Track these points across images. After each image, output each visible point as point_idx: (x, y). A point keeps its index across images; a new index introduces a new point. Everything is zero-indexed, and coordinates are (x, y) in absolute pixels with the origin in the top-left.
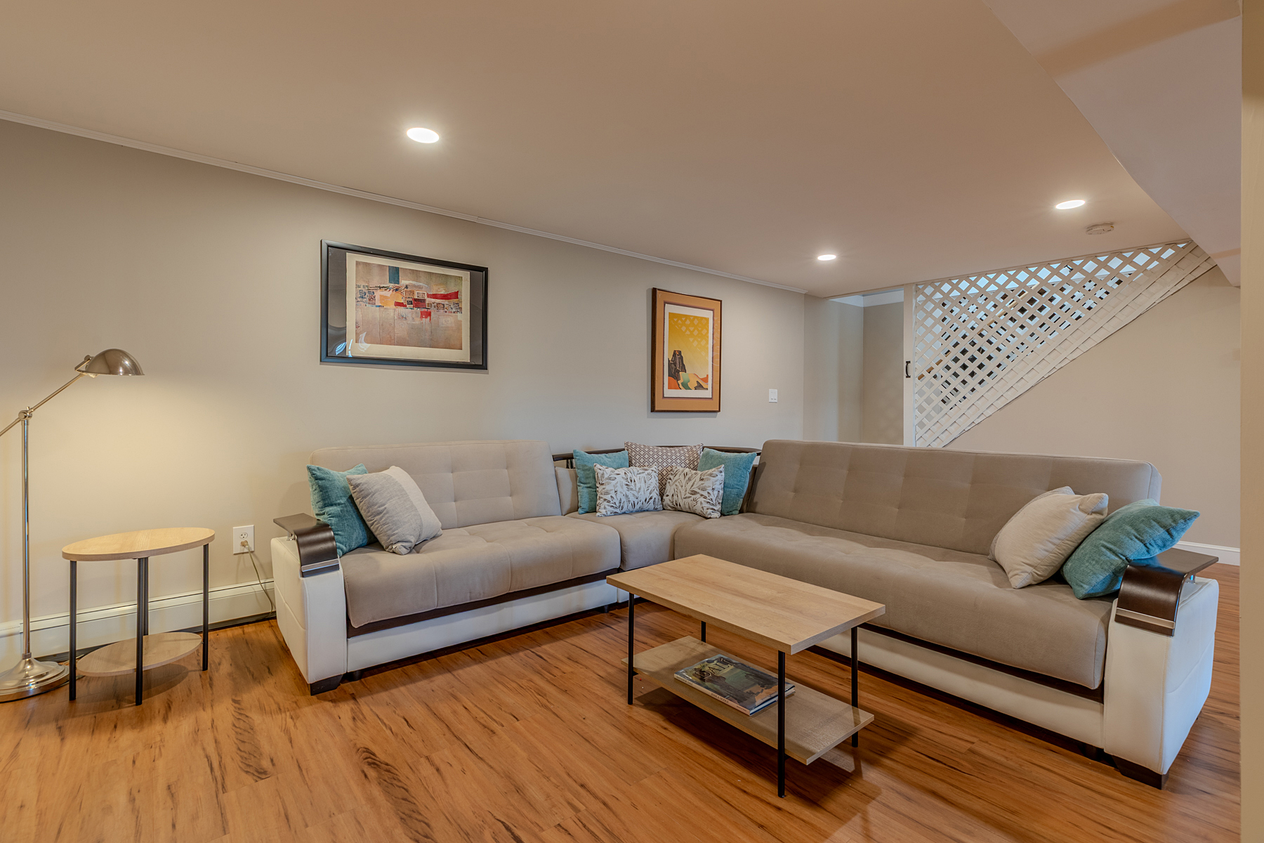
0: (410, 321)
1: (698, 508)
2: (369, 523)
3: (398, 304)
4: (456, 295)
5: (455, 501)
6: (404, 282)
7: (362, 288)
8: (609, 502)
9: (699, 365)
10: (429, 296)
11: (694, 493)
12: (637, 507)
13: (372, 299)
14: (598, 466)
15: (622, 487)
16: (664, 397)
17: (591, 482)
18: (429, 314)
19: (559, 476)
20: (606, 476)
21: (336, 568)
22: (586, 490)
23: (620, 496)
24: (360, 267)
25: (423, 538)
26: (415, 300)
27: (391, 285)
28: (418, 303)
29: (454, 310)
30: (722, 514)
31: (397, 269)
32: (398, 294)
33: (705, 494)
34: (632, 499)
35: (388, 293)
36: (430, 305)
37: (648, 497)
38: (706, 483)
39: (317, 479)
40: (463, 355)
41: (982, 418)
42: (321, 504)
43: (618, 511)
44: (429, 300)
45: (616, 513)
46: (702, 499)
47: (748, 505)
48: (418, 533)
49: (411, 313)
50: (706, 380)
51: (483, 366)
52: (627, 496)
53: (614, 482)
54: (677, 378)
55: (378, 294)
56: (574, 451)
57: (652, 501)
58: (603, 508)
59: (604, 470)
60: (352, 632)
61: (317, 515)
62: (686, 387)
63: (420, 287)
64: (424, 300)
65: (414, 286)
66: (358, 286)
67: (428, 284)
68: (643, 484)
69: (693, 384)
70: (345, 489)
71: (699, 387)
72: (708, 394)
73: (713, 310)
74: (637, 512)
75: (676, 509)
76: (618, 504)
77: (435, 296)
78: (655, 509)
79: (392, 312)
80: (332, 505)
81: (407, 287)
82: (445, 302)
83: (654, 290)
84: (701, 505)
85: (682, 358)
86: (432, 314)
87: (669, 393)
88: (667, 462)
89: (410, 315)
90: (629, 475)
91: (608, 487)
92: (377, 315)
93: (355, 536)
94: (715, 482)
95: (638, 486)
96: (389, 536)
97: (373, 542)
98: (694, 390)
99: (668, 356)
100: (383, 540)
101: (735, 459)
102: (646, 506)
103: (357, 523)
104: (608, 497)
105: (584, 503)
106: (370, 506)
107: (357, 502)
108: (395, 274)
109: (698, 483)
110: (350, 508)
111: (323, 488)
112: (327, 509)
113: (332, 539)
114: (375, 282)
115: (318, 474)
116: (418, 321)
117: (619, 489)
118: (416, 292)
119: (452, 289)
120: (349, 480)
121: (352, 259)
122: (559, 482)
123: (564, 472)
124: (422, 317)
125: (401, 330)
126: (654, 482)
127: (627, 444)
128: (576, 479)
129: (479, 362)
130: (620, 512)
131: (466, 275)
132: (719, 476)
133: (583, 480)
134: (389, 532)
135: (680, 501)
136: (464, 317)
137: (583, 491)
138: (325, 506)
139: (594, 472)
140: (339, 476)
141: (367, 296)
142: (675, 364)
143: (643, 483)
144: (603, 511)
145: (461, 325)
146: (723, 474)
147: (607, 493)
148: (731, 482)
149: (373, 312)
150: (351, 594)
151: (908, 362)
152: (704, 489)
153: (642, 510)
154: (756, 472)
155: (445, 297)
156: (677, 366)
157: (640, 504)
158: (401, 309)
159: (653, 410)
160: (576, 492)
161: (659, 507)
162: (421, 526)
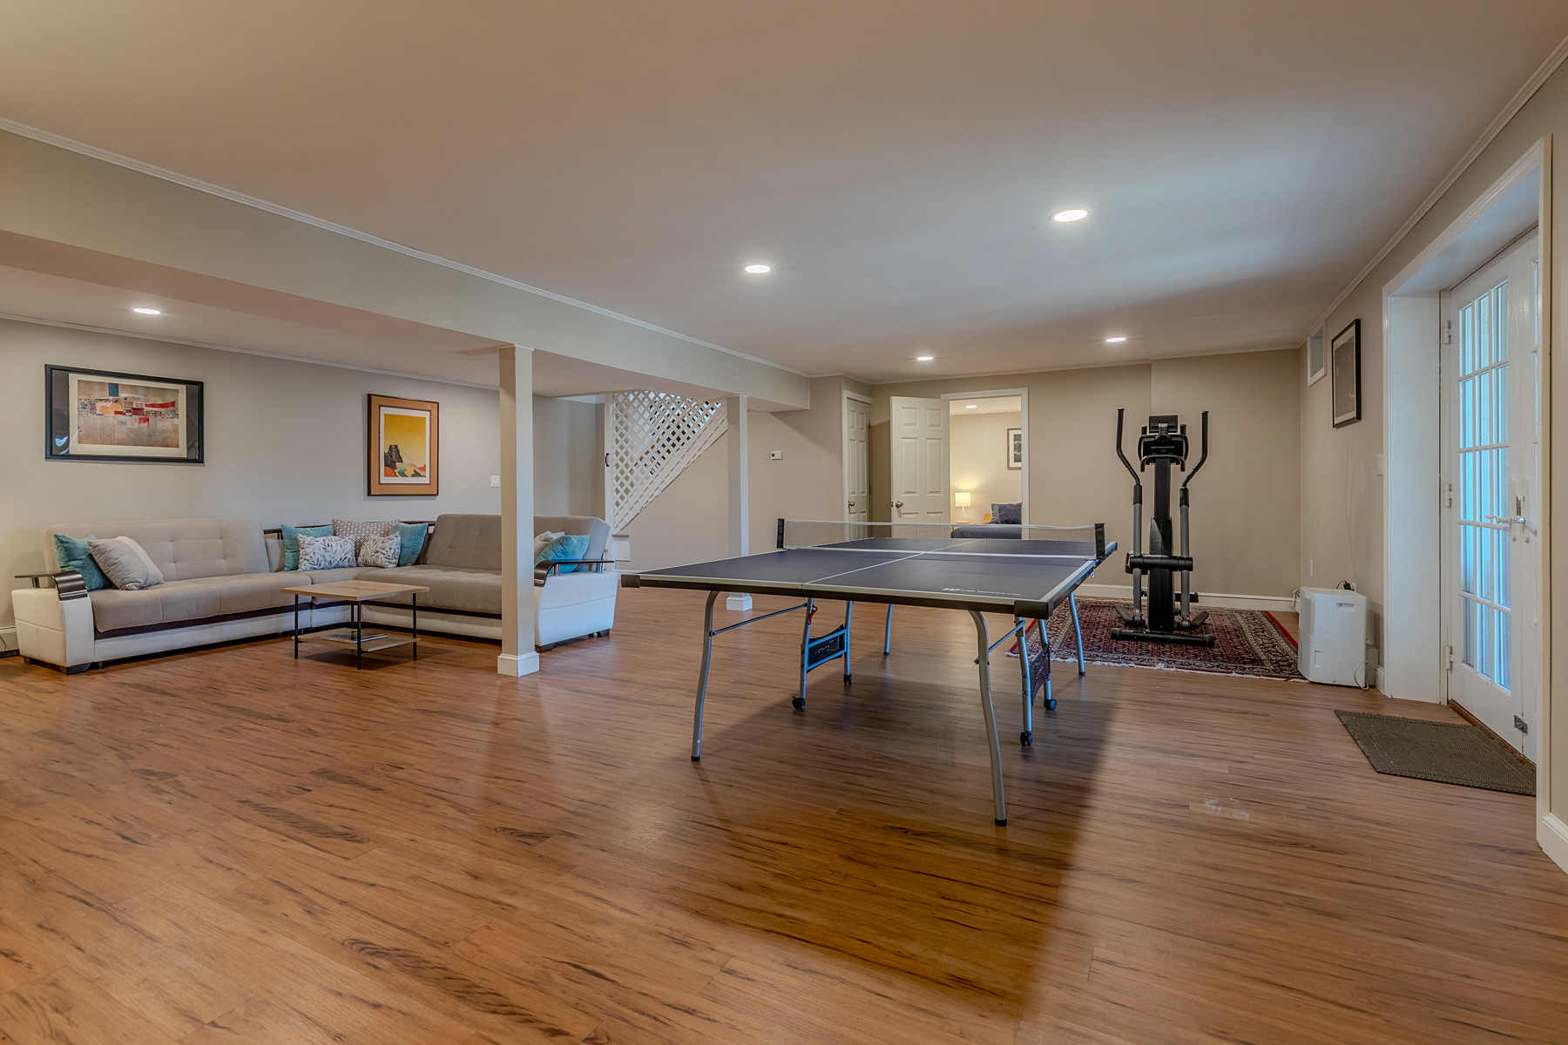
0: (129, 425)
1: (379, 562)
2: (105, 572)
3: (117, 413)
4: (173, 404)
5: (174, 562)
6: (122, 395)
7: (83, 401)
8: (308, 560)
9: (415, 454)
10: (146, 405)
11: (377, 552)
12: (333, 564)
13: (93, 409)
14: (300, 535)
15: (320, 550)
16: (380, 484)
17: (295, 548)
18: (148, 420)
19: (269, 544)
20: (306, 542)
21: (86, 596)
22: (291, 554)
23: (317, 556)
24: (81, 384)
25: (149, 582)
26: (134, 409)
27: (111, 398)
28: (136, 411)
29: (171, 416)
30: (398, 565)
31: (117, 385)
32: (117, 405)
33: (384, 552)
34: (328, 559)
35: (108, 404)
36: (148, 412)
37: (343, 556)
38: (385, 545)
39: (62, 542)
40: (181, 452)
41: (653, 498)
42: (66, 559)
43: (316, 567)
44: (146, 409)
45: (314, 569)
46: (382, 556)
47: (420, 560)
48: (145, 577)
49: (131, 422)
50: (423, 469)
51: (199, 460)
52: (324, 556)
53: (313, 547)
54: (394, 468)
55: (99, 405)
56: (282, 526)
57: (346, 560)
58: (303, 565)
59: (304, 539)
60: (98, 635)
61: (62, 567)
62: (403, 474)
63: (138, 399)
64: (142, 409)
65: (134, 398)
66: (79, 399)
67: (145, 396)
68: (339, 548)
69: (410, 472)
70: (84, 549)
71: (416, 474)
72: (426, 480)
73: (430, 411)
74: (334, 568)
75: (366, 565)
76: (316, 562)
77: (152, 406)
78: (350, 566)
79: (112, 419)
80: (75, 560)
81: (126, 399)
82: (163, 410)
83: (370, 396)
84: (382, 559)
85: (398, 451)
86: (150, 420)
87: (384, 480)
88: (365, 533)
89: (129, 421)
90: (327, 542)
91: (307, 550)
92: (99, 422)
93: (94, 580)
94: (394, 543)
95: (334, 549)
96: (123, 579)
97: (108, 584)
98: (411, 478)
99: (384, 449)
100: (117, 582)
101: (412, 527)
102: (341, 563)
103: (96, 572)
104: (308, 557)
105: (289, 562)
106: (107, 559)
107: (96, 558)
108: (114, 389)
109: (381, 545)
110: (89, 562)
111: (66, 549)
112: (72, 563)
113: (82, 579)
114: (96, 395)
115: (63, 539)
116: (136, 425)
117: (317, 551)
118: (134, 403)
119: (169, 399)
120: (90, 544)
121: (74, 379)
122: (269, 549)
123: (273, 541)
124: (140, 422)
125: (121, 433)
126: (350, 547)
127: (333, 520)
128: (283, 548)
129: (196, 456)
130: (317, 567)
131: (182, 388)
132: (395, 540)
133: (289, 547)
134: (123, 576)
135: (368, 559)
136: (181, 422)
137: (289, 554)
138: (70, 560)
139: (298, 540)
140: (81, 542)
141: (89, 406)
142: (391, 456)
143: (341, 547)
144: (304, 568)
145: (178, 428)
146: (399, 538)
147: (307, 554)
148: (407, 544)
149: (95, 420)
150: (96, 611)
151: (607, 454)
152: (384, 549)
153: (337, 567)
154: (429, 537)
155: (162, 406)
156: (393, 457)
157: (336, 562)
158: (121, 417)
159: (369, 494)
160: (283, 556)
161: (354, 564)
162: (148, 574)
